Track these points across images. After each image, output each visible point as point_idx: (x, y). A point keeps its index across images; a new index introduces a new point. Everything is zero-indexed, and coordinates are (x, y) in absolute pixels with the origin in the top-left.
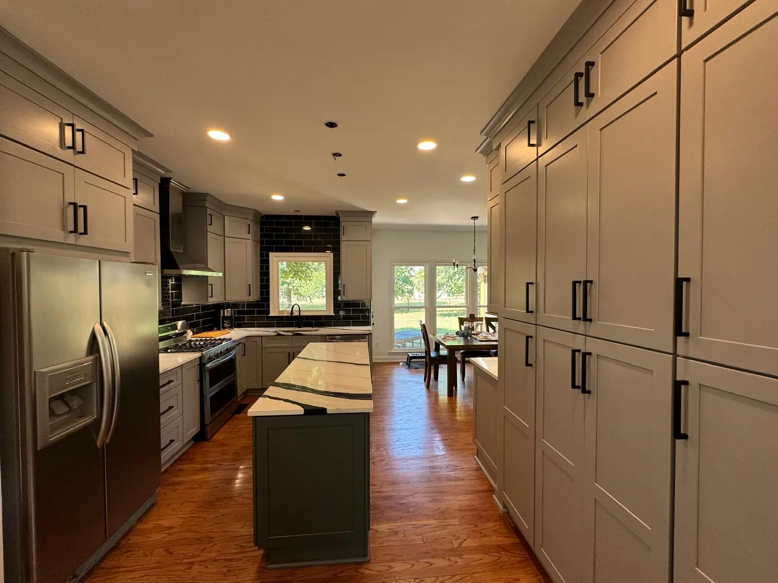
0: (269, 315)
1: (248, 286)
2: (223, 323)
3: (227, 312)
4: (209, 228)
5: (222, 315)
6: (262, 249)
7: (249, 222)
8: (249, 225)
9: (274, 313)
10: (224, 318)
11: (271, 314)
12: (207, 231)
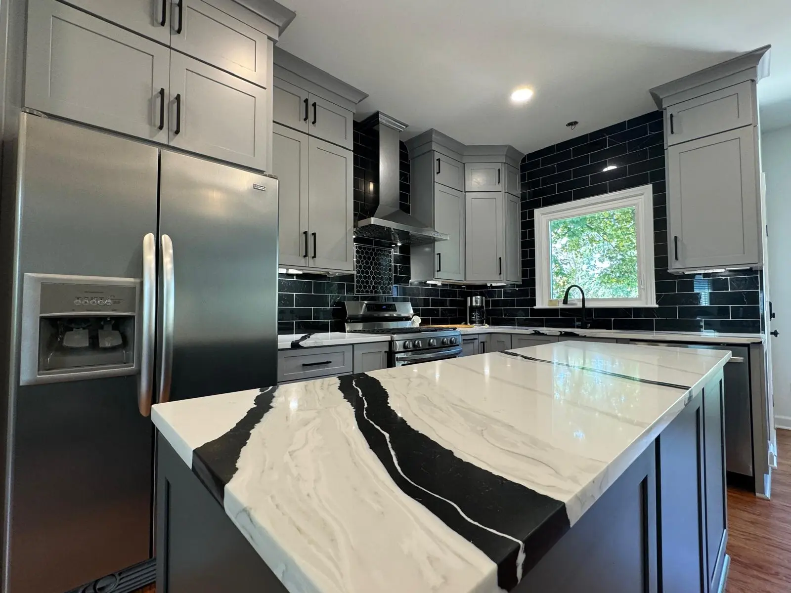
0: (534, 307)
1: (499, 260)
2: (471, 316)
3: (477, 301)
4: (437, 178)
5: (469, 304)
6: (523, 206)
7: (499, 166)
8: (499, 170)
9: (542, 304)
10: (472, 309)
11: (539, 305)
12: (434, 182)
